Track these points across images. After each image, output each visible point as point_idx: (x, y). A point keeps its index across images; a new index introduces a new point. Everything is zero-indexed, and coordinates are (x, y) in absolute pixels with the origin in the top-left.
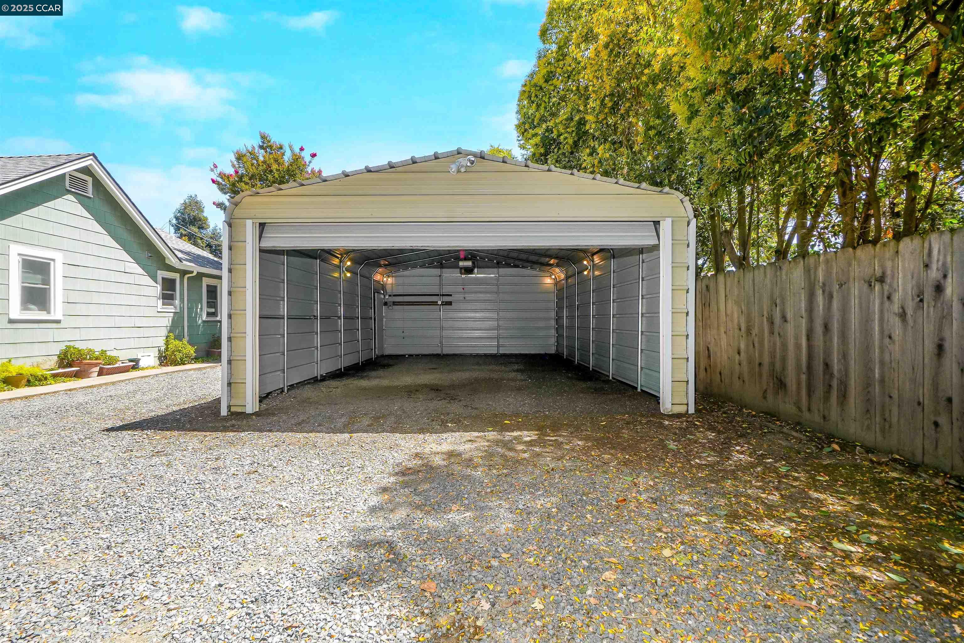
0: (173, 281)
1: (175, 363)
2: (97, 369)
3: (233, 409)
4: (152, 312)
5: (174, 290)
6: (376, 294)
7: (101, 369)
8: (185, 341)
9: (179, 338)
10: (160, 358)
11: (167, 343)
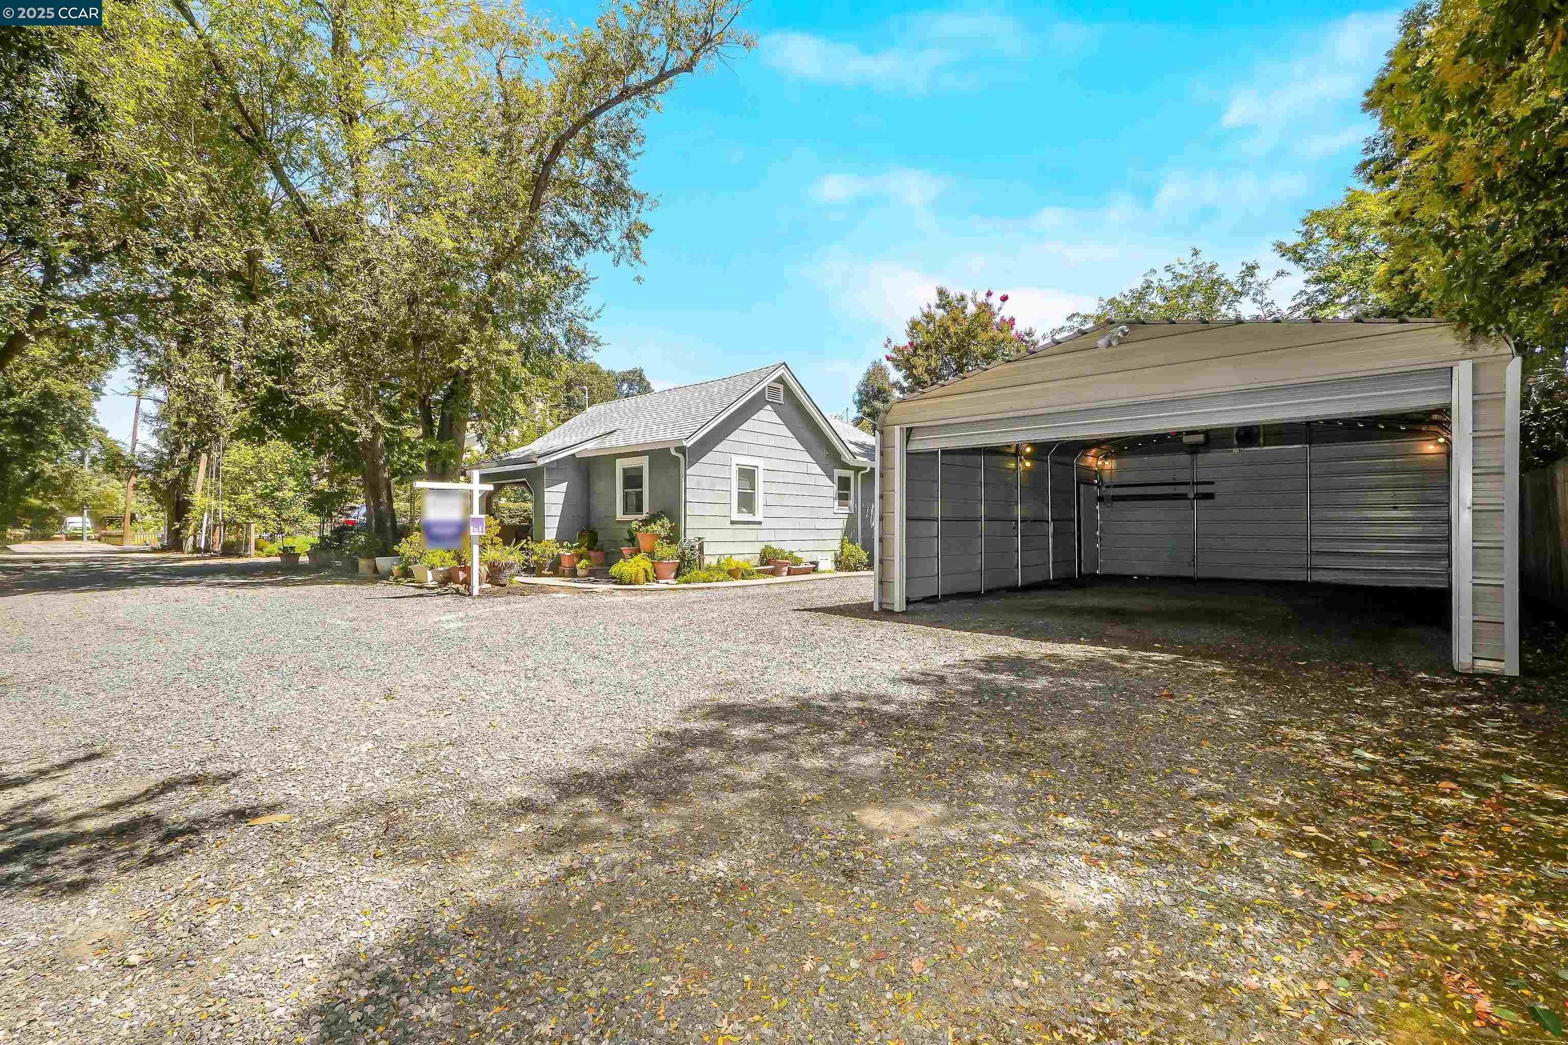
0: (848, 479)
1: (848, 568)
2: (786, 569)
3: (884, 606)
4: (829, 513)
5: (848, 489)
6: (1082, 486)
7: (789, 569)
8: (859, 545)
9: (852, 542)
10: (836, 562)
11: (842, 547)
